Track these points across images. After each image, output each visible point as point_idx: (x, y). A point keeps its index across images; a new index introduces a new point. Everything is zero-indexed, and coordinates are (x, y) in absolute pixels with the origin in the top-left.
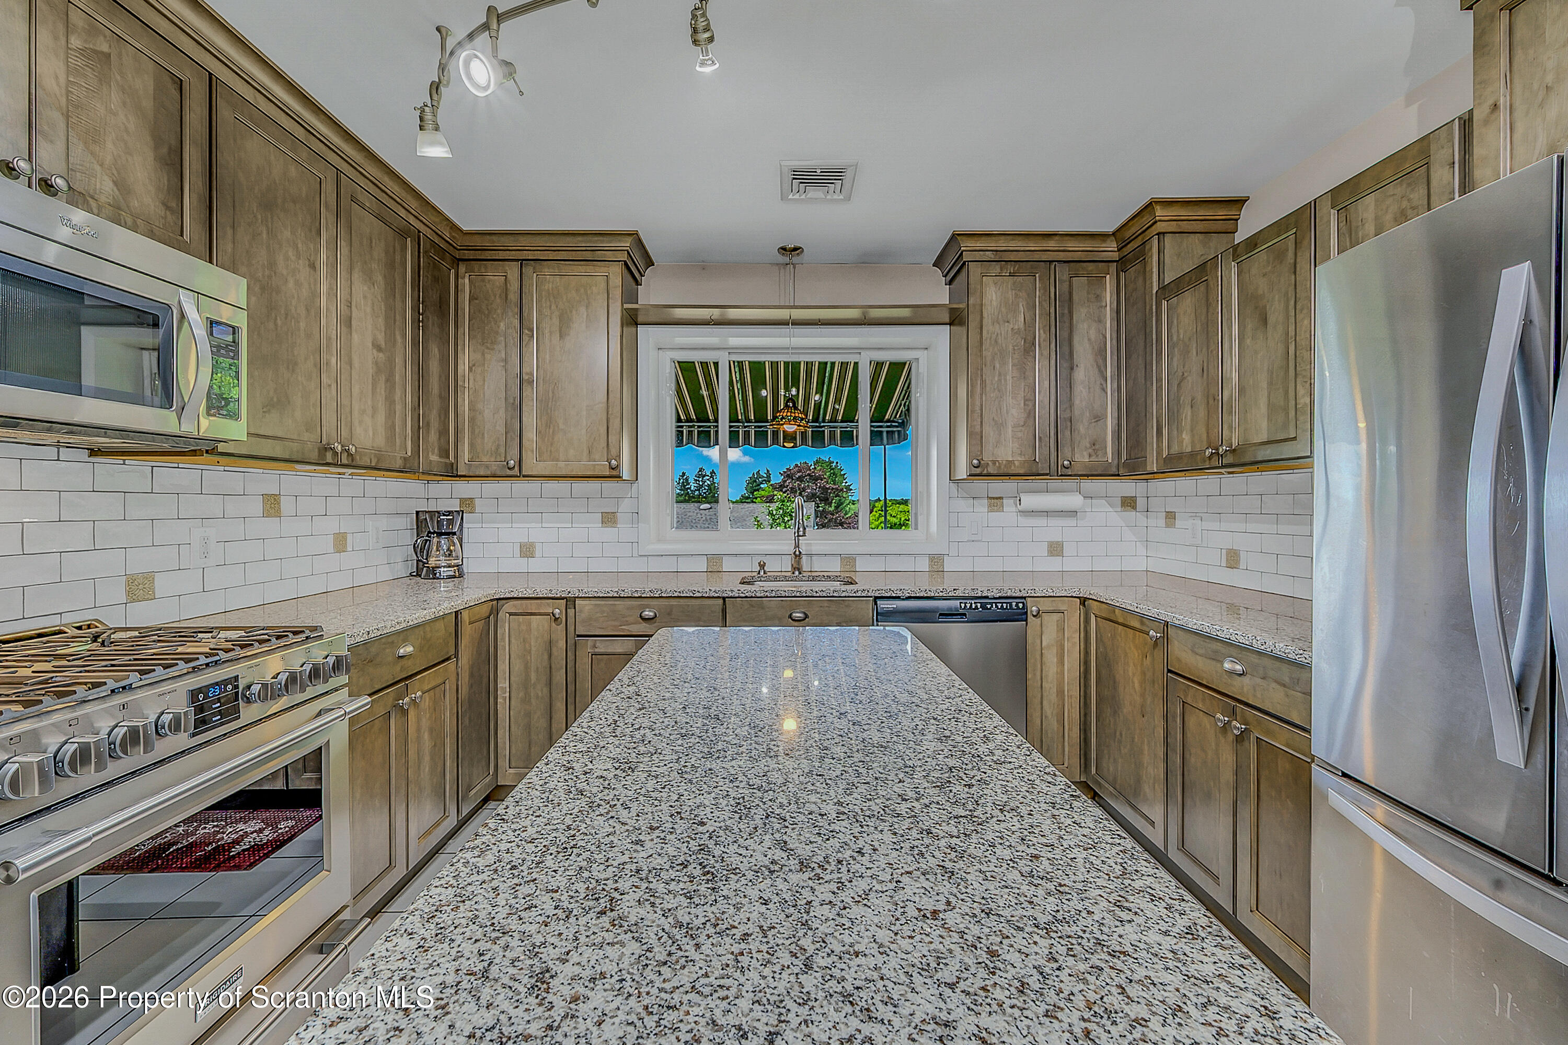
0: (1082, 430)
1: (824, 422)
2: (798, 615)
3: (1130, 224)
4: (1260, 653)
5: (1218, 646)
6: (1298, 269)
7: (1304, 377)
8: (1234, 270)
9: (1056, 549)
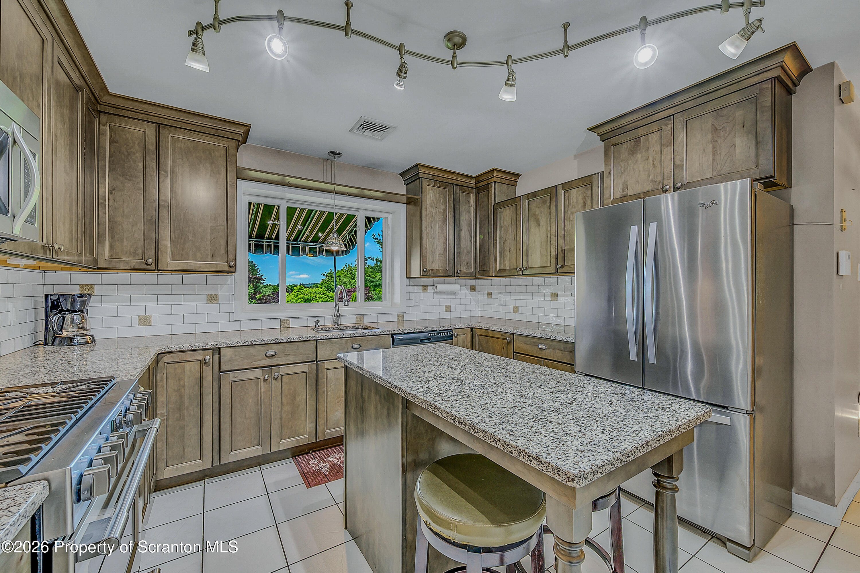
0: (463, 258)
1: (300, 241)
2: (355, 346)
3: (483, 175)
4: (552, 340)
5: (536, 340)
6: (551, 208)
7: (553, 245)
8: (527, 203)
9: (448, 309)
